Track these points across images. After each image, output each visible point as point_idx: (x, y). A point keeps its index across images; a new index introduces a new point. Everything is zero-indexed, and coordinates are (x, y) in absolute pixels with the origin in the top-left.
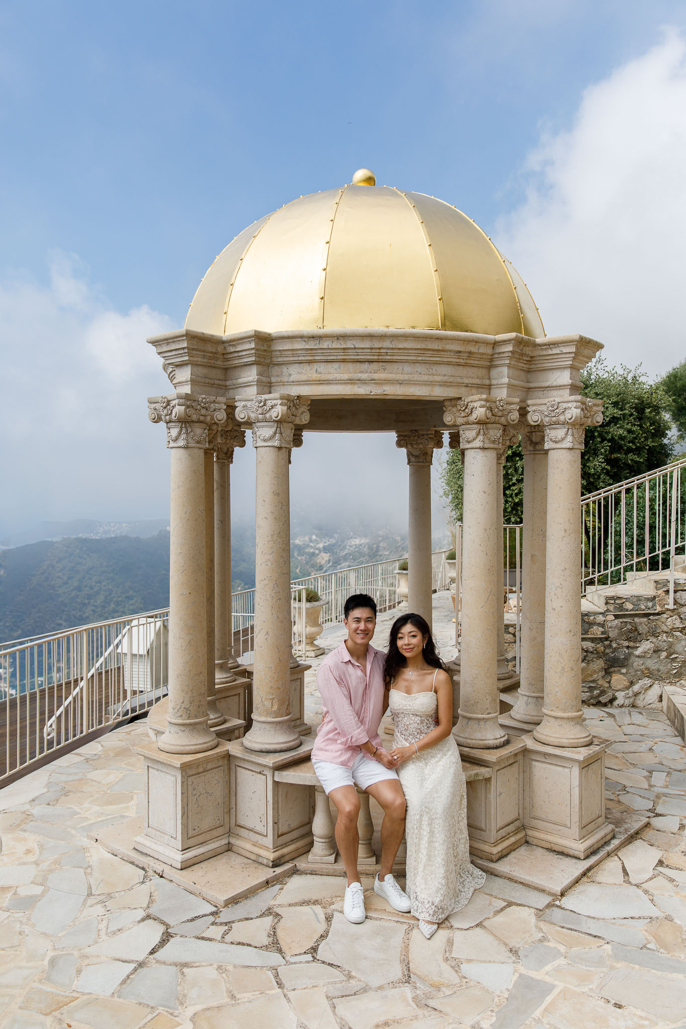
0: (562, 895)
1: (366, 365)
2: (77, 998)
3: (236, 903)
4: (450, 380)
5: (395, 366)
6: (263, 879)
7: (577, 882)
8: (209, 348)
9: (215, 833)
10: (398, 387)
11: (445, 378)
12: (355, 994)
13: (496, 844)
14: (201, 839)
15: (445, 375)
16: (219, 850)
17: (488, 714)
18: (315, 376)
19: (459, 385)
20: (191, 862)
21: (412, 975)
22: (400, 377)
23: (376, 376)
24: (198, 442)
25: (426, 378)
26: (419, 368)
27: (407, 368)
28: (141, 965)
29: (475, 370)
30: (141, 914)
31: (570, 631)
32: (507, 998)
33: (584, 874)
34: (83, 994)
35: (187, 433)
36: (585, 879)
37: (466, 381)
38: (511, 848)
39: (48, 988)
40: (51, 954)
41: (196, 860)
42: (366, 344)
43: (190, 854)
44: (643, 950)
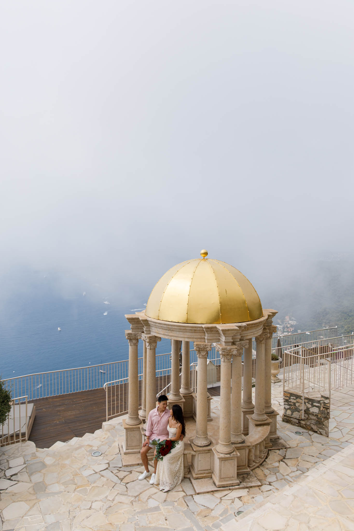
0: (198, 494)
1: (167, 331)
2: (80, 475)
3: (127, 467)
4: (190, 337)
5: (174, 332)
6: (137, 463)
7: (208, 493)
8: (136, 320)
9: (137, 447)
10: (175, 337)
11: (188, 336)
12: (123, 495)
13: (196, 475)
14: (132, 448)
15: (188, 335)
16: (137, 452)
17: (201, 436)
18: (157, 331)
19: (193, 338)
20: (127, 453)
21: (138, 496)
22: (176, 335)
23: (169, 334)
24: (134, 344)
25: (182, 336)
26: (181, 333)
27: (178, 333)
28: (96, 473)
29: (198, 333)
30: (108, 462)
31: (223, 418)
32: (148, 508)
33: (212, 491)
34: (82, 474)
35: (131, 342)
36: (212, 493)
37: (195, 337)
38: (203, 477)
39: (78, 471)
40: (85, 464)
41: (128, 453)
42: (165, 326)
43: (128, 451)
44: (192, 513)
